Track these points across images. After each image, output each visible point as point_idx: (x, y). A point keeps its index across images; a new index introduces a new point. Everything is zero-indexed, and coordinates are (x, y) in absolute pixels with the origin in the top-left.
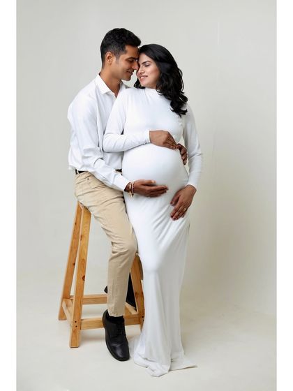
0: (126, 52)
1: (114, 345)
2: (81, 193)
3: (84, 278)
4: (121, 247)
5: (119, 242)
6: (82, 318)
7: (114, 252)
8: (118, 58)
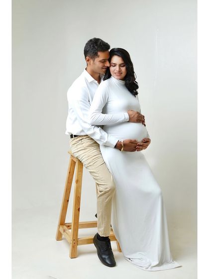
0: (98, 57)
1: (104, 256)
2: (76, 151)
3: (79, 209)
4: (106, 187)
5: (104, 183)
6: (78, 237)
7: (101, 192)
8: (94, 61)
